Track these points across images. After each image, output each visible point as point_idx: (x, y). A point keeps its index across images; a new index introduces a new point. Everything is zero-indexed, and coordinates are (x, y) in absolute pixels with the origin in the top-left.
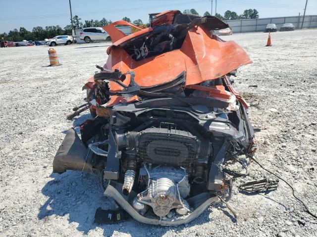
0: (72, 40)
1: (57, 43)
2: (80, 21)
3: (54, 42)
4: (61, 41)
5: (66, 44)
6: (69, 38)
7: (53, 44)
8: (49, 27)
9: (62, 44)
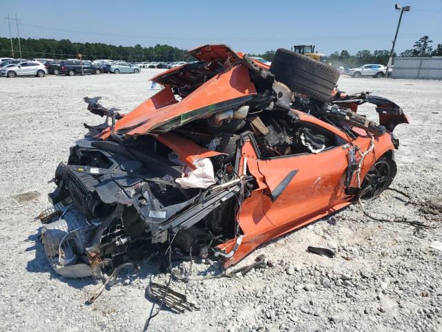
0: (385, 71)
1: (362, 74)
2: (429, 45)
3: (359, 72)
4: (369, 72)
5: (375, 76)
6: (382, 68)
7: (357, 75)
8: (380, 51)
9: (369, 76)
